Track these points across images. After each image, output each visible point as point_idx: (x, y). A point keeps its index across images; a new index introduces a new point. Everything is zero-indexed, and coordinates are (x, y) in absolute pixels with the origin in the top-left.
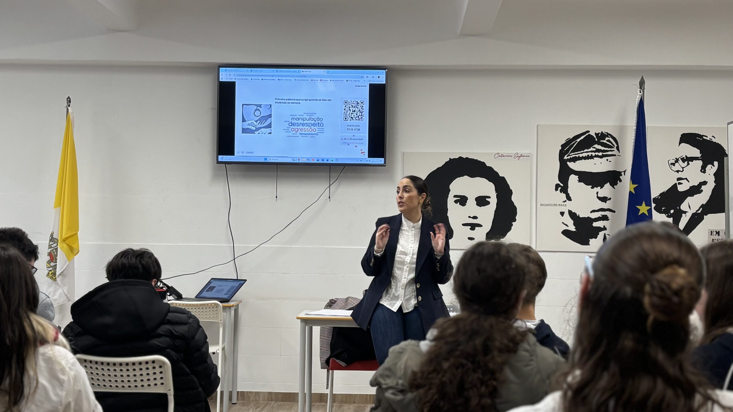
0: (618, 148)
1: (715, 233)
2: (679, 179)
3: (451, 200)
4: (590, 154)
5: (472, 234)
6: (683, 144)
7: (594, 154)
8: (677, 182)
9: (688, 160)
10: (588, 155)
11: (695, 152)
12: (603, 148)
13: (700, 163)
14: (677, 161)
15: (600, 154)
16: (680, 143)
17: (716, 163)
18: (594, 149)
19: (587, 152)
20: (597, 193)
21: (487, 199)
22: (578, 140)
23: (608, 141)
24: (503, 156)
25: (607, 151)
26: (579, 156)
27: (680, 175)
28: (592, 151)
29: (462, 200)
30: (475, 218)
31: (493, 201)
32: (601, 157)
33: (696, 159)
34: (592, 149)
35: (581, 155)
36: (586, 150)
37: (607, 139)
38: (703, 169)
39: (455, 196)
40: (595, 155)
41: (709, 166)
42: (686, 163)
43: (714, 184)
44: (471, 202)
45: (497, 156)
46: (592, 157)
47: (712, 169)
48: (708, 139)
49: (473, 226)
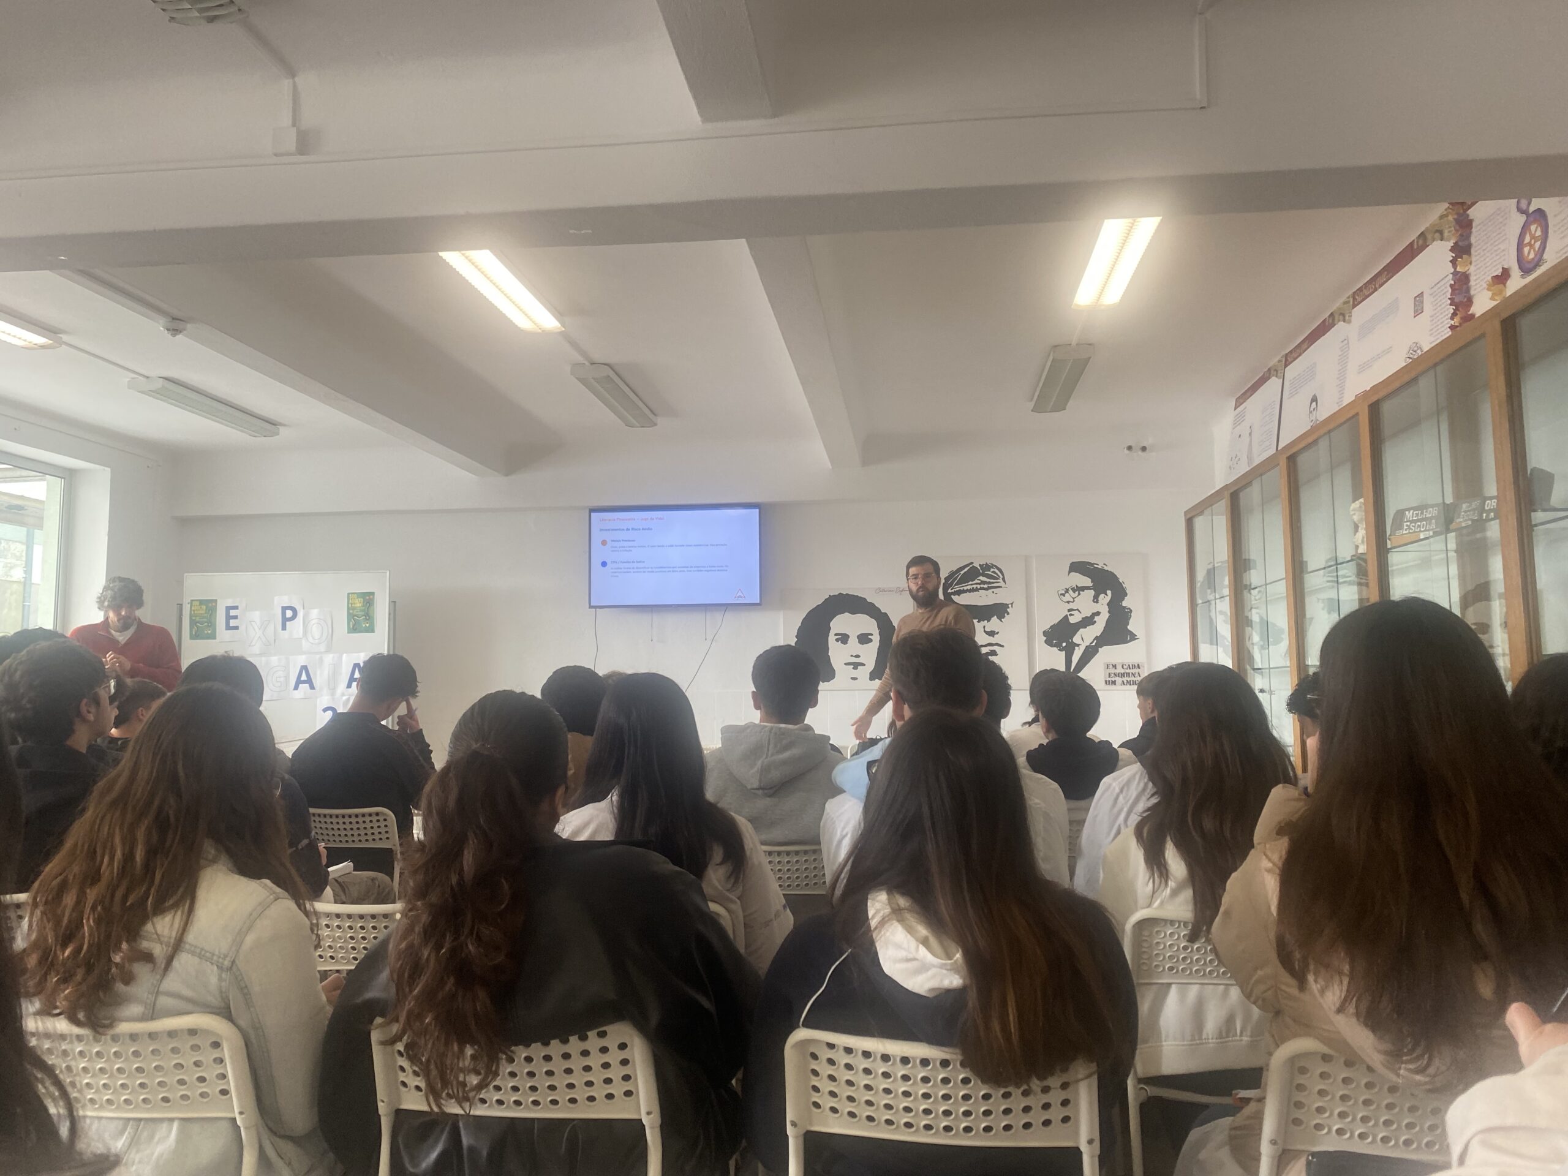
0: (1004, 581)
1: (1111, 666)
2: (1069, 610)
3: (832, 638)
4: (975, 586)
5: (855, 673)
6: (1073, 574)
7: (979, 586)
8: (1068, 614)
9: (1079, 589)
10: (973, 588)
11: (1087, 582)
12: (988, 580)
13: (1092, 592)
14: (1067, 591)
15: (986, 586)
16: (1069, 572)
17: (1109, 592)
18: (979, 582)
19: (972, 585)
20: (984, 627)
21: (870, 637)
22: (962, 572)
23: (993, 572)
24: (884, 591)
25: (993, 583)
26: (963, 589)
27: (1071, 606)
28: (976, 584)
29: (844, 639)
30: (857, 656)
31: (876, 638)
32: (986, 589)
33: (1088, 588)
34: (976, 581)
35: (965, 588)
36: (970, 583)
37: (992, 570)
38: (1096, 599)
39: (836, 635)
40: (981, 587)
41: (1102, 596)
42: (1077, 592)
43: (1107, 615)
44: (853, 640)
45: (878, 591)
46: (977, 590)
47: (1105, 599)
48: (1099, 567)
49: (856, 666)
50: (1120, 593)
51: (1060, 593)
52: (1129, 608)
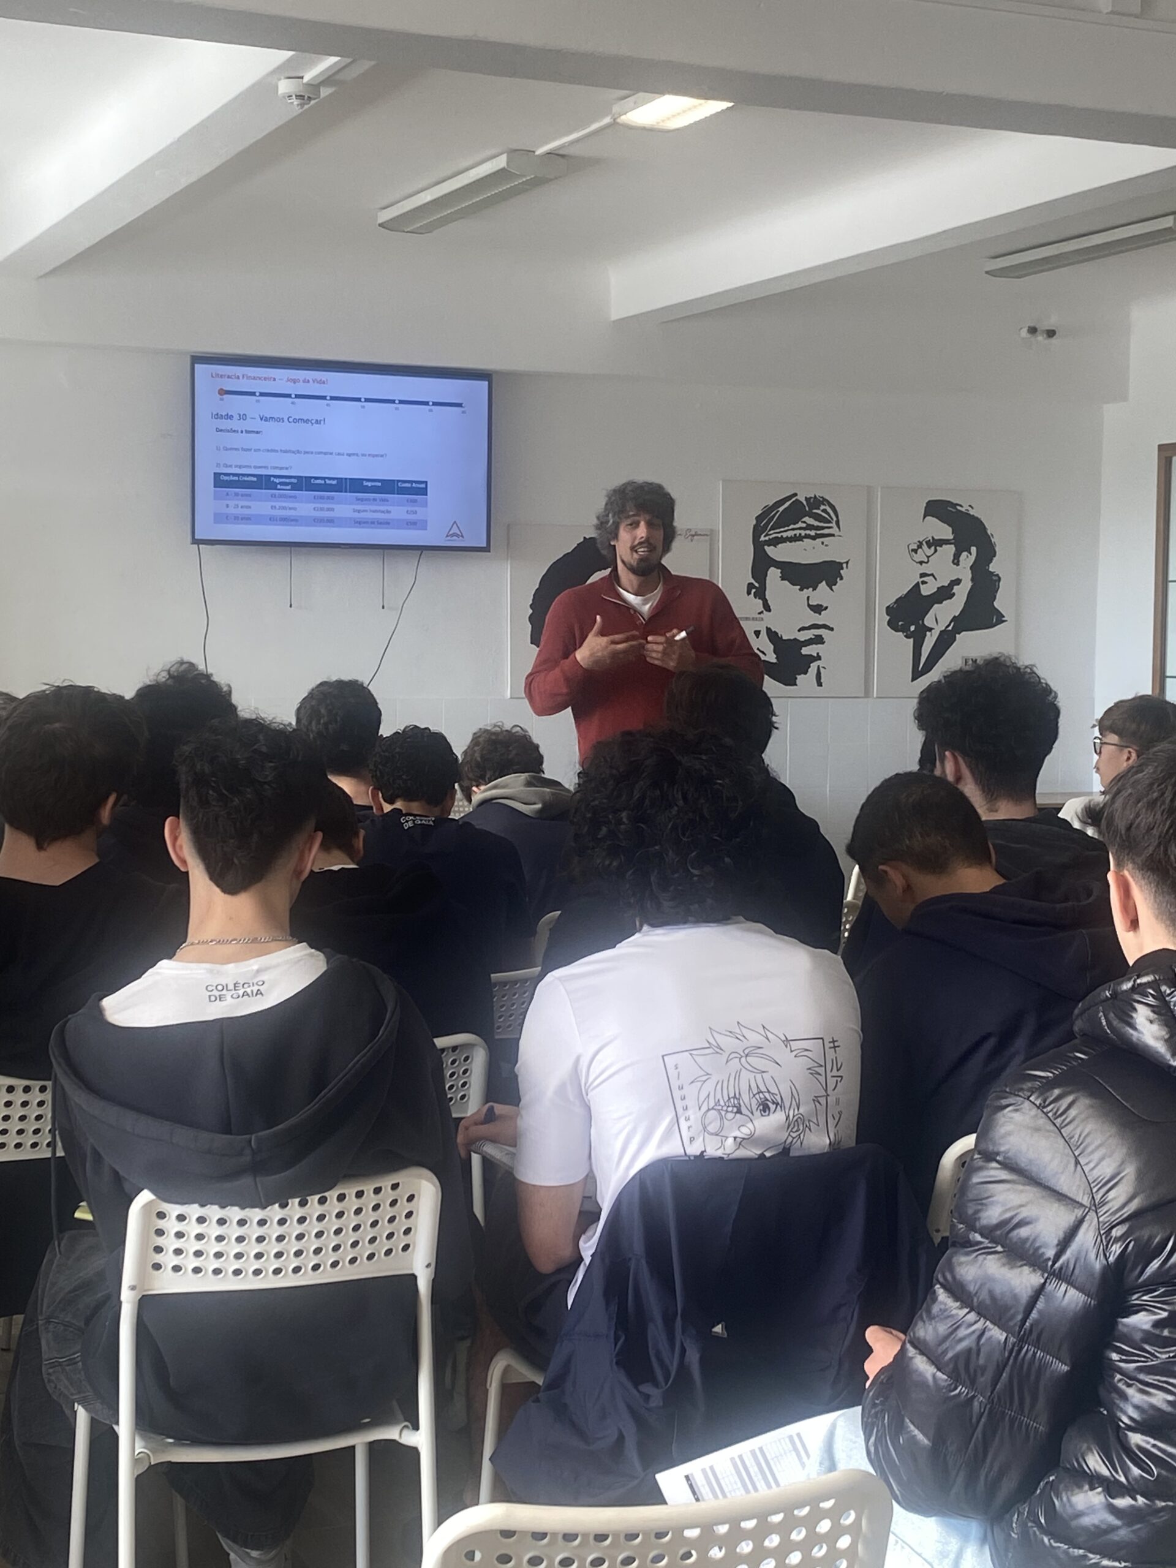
0: (838, 524)
2: (923, 575)
4: (797, 532)
6: (929, 518)
7: (803, 533)
8: (920, 580)
9: (936, 543)
10: (795, 535)
11: (945, 532)
12: (816, 523)
13: (951, 549)
14: (920, 546)
15: (813, 533)
16: (924, 518)
17: (974, 549)
18: (804, 525)
19: (793, 529)
20: (808, 598)
22: (781, 509)
23: (824, 511)
25: (823, 528)
26: (782, 536)
27: (924, 569)
28: (800, 528)
32: (814, 538)
33: (947, 542)
34: (800, 525)
35: (785, 535)
36: (792, 526)
37: (822, 507)
38: (956, 561)
40: (806, 534)
41: (965, 554)
42: (933, 548)
43: (970, 584)
46: (800, 538)
48: (963, 509)
50: (987, 552)
51: (911, 548)
52: (997, 575)
